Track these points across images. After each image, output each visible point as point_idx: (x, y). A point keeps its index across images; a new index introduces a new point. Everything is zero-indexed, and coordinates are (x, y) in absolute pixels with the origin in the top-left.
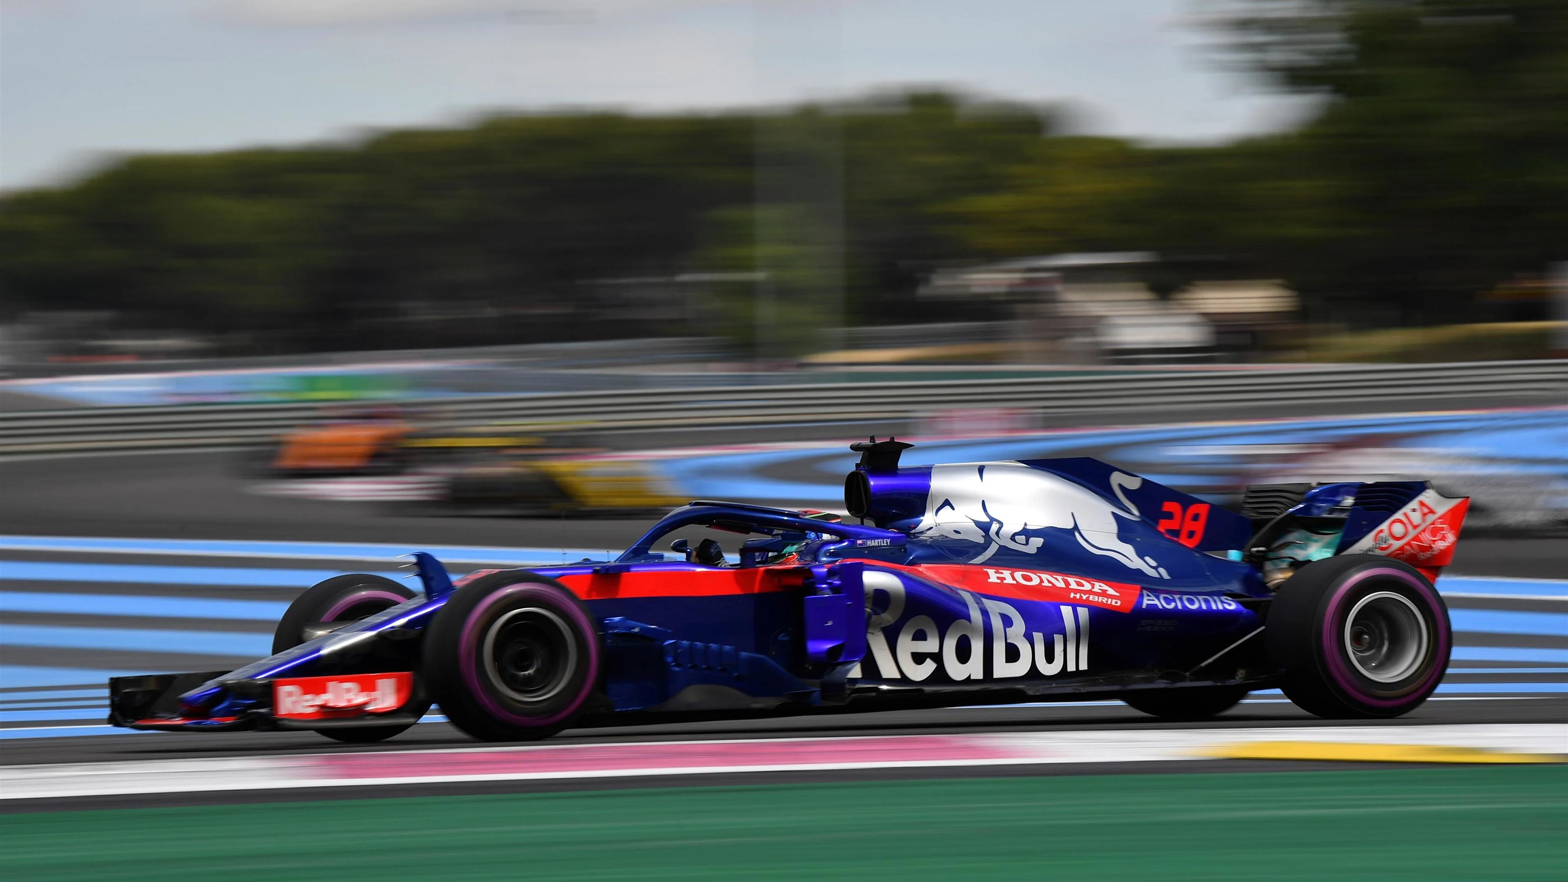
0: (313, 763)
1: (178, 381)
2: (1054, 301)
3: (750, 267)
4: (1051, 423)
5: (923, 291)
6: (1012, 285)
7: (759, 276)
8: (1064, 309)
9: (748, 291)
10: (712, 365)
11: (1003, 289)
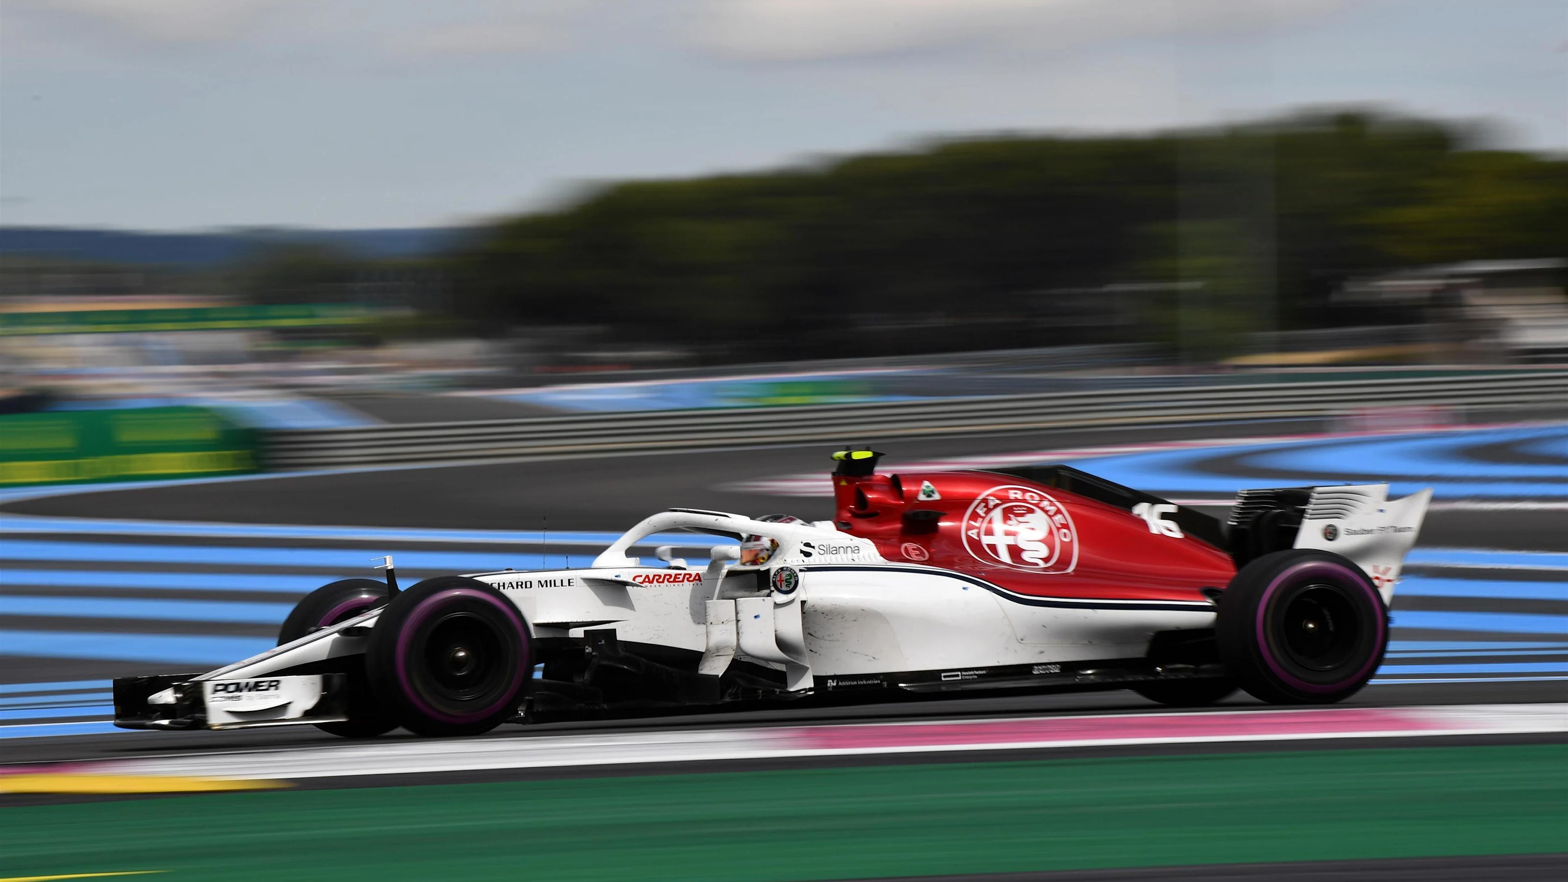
0: (796, 735)
1: (664, 390)
2: (1460, 306)
3: (1173, 277)
4: (1473, 418)
5: (1335, 298)
6: (1435, 291)
7: (1183, 286)
8: (1470, 313)
9: (1171, 300)
10: (1138, 369)
11: (1426, 295)
